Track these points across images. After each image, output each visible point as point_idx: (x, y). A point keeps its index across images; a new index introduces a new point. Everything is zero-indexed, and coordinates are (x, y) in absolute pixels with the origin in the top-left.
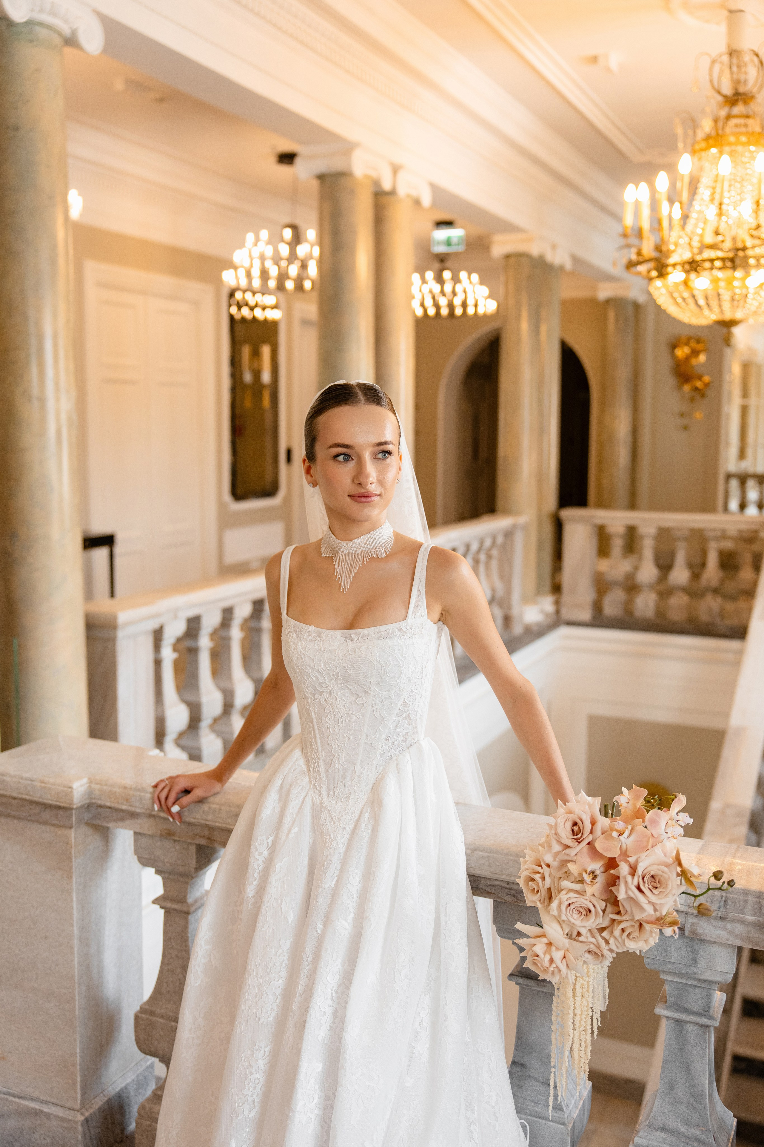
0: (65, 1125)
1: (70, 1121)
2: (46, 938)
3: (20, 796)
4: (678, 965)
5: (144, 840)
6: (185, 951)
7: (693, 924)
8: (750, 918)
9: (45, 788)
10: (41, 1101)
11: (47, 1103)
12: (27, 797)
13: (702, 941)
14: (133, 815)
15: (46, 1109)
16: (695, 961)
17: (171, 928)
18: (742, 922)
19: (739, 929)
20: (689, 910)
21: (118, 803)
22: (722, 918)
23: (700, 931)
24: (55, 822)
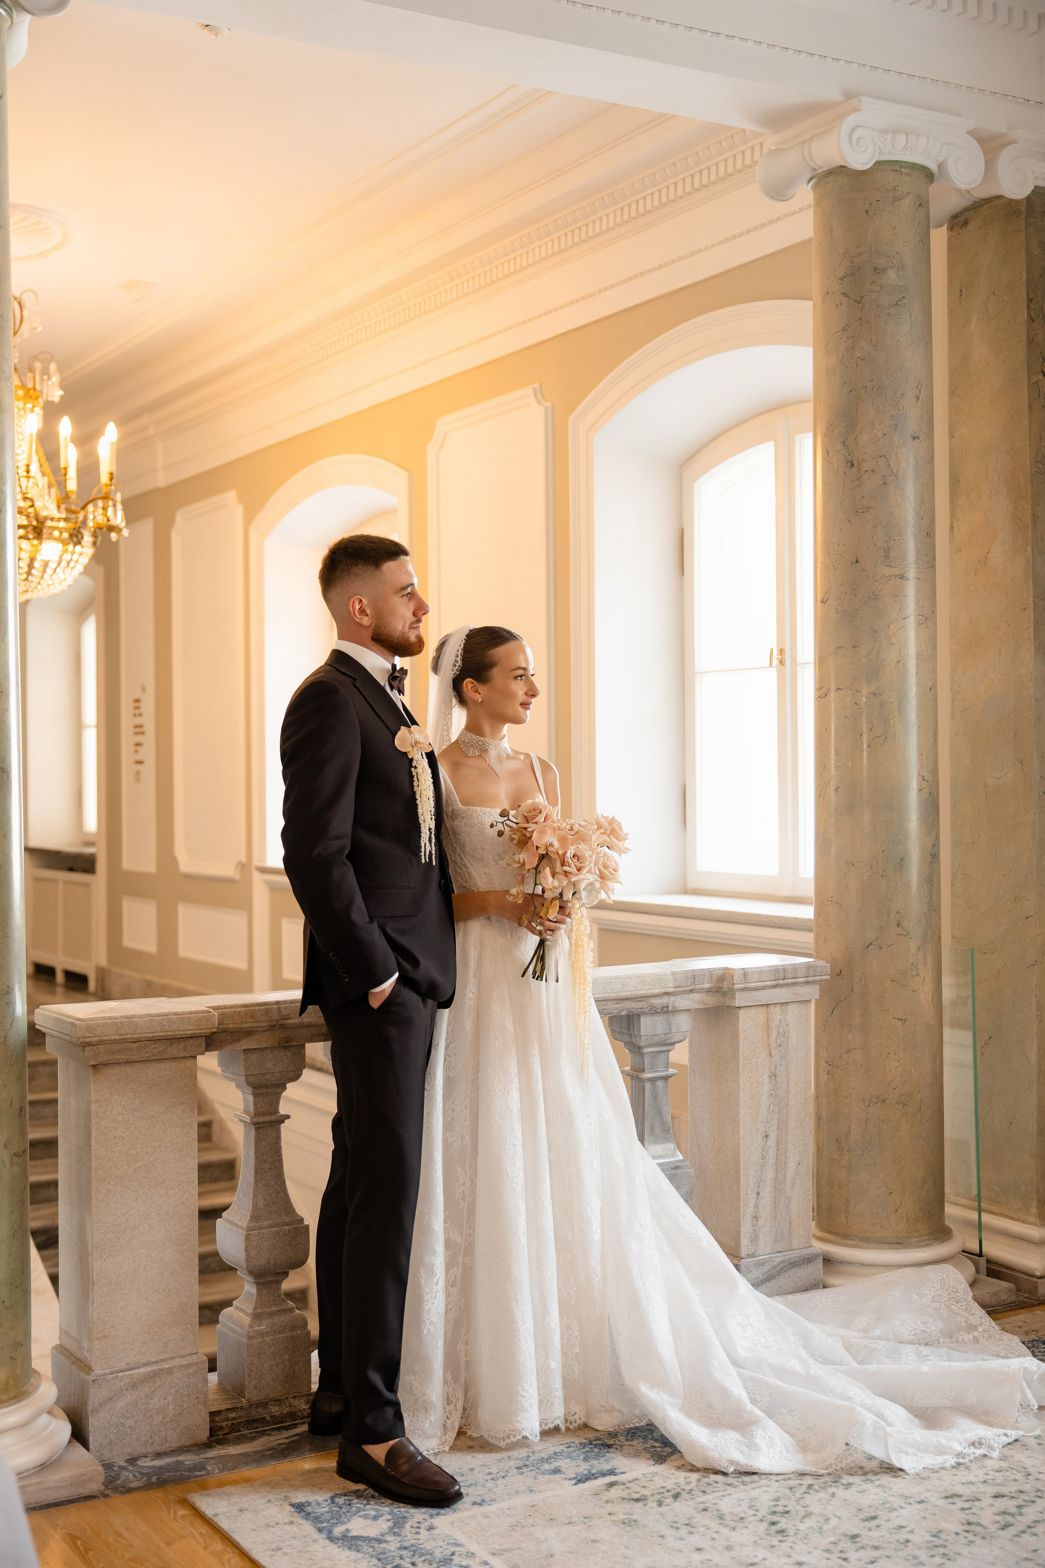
0: (191, 1371)
1: (197, 1363)
2: (162, 1182)
3: (151, 1035)
4: (660, 1036)
5: (254, 1057)
6: (278, 1160)
7: (673, 1001)
8: (707, 986)
9: (184, 1018)
10: (156, 1362)
11: (163, 1361)
12: (161, 1034)
13: (676, 1011)
14: (249, 1033)
15: (165, 1366)
16: (671, 1029)
17: (264, 1143)
18: (700, 991)
19: (697, 996)
20: (676, 990)
21: (242, 1022)
22: (691, 991)
23: (677, 1005)
24: (184, 1054)
